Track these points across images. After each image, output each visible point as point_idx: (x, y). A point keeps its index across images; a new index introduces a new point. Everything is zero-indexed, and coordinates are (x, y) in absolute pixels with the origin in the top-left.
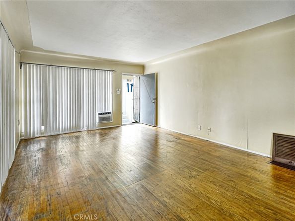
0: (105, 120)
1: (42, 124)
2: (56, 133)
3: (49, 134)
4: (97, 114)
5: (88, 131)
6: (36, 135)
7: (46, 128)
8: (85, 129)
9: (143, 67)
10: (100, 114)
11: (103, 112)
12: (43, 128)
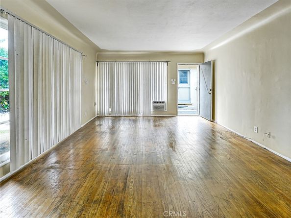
0: (159, 109)
1: (110, 107)
2: (119, 115)
3: (114, 115)
4: (152, 102)
5: (143, 117)
6: (106, 115)
7: (112, 110)
8: (141, 115)
9: (202, 55)
10: (154, 102)
11: (157, 101)
12: (110, 110)
